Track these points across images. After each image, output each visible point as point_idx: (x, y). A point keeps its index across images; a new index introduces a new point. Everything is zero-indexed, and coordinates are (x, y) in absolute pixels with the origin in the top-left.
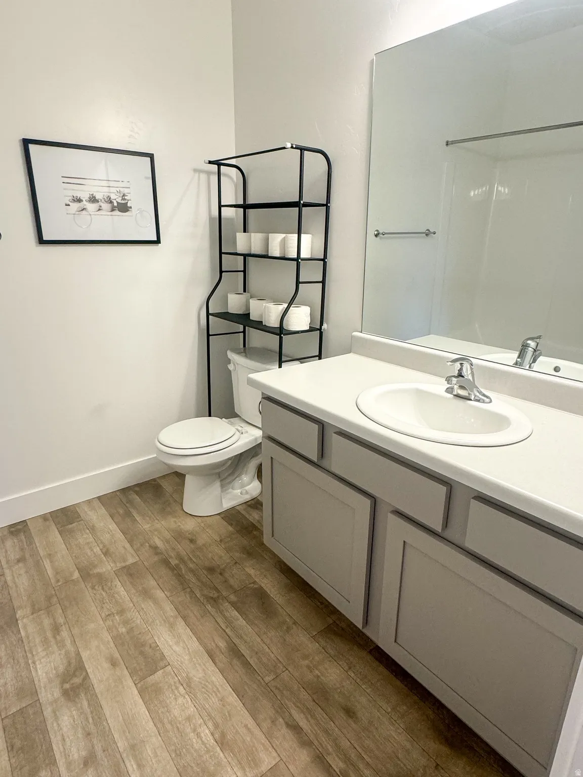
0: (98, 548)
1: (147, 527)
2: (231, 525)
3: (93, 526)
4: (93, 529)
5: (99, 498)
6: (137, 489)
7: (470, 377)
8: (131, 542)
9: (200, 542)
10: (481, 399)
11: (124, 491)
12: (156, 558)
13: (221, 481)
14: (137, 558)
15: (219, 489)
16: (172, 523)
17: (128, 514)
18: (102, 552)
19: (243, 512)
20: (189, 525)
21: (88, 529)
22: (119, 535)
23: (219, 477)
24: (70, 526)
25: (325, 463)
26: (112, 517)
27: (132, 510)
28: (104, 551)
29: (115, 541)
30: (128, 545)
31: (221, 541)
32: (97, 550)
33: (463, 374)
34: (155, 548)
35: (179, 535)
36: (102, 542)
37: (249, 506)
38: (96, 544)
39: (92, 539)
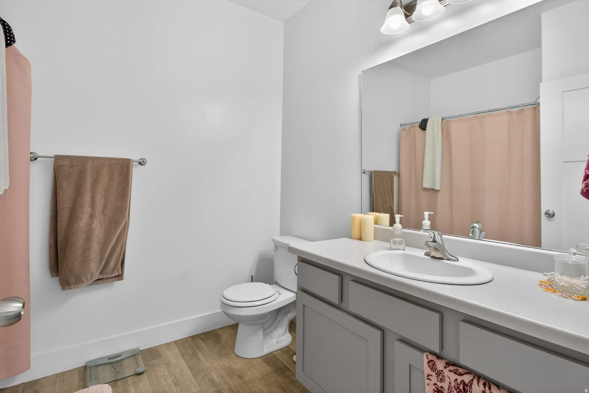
0: (170, 380)
1: (208, 365)
2: (270, 366)
3: (169, 363)
4: (168, 365)
5: (176, 342)
6: (203, 336)
7: (441, 242)
8: (195, 376)
9: (246, 378)
10: (450, 258)
11: (193, 337)
12: (213, 389)
13: (264, 331)
14: (199, 388)
15: (262, 337)
16: (225, 362)
17: (194, 355)
18: (173, 383)
19: (279, 357)
20: (238, 365)
21: (165, 364)
22: (187, 370)
23: (263, 327)
24: (152, 362)
25: (344, 306)
26: (183, 356)
27: (197, 351)
28: (175, 382)
29: (183, 374)
30: (192, 378)
31: (262, 378)
32: (170, 381)
33: (436, 240)
34: (212, 381)
35: (231, 372)
36: (174, 375)
37: (283, 352)
38: (170, 376)
39: (167, 373)
